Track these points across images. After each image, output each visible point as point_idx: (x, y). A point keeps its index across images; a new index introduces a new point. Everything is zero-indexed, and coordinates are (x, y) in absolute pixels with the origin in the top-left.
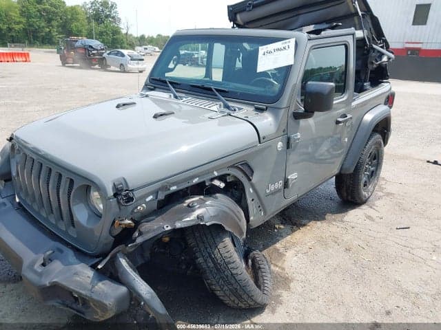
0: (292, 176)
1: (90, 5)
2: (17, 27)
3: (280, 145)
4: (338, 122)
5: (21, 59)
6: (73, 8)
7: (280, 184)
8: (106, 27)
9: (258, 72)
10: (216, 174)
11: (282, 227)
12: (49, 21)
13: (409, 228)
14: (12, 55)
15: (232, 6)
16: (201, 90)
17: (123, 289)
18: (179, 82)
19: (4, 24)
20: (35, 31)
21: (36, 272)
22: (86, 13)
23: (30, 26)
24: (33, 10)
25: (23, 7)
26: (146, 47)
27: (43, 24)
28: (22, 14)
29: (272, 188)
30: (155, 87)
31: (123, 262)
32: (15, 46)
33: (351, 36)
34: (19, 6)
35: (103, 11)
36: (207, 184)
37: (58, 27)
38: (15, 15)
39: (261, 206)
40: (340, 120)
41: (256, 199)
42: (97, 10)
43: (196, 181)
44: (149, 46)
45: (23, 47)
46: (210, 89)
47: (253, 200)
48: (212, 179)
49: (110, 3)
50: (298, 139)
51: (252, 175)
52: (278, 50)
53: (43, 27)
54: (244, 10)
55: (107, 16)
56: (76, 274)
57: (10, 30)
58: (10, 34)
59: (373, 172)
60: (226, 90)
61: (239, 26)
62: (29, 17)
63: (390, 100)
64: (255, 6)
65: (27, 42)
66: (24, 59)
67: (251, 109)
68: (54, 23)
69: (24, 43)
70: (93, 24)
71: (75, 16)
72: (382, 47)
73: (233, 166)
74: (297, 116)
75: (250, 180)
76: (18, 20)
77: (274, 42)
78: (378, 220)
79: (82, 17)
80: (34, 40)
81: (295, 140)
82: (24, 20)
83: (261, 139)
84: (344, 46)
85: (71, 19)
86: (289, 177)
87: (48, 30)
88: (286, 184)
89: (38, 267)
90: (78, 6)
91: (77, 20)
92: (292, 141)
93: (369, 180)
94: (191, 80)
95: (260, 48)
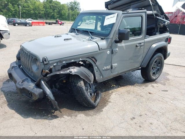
0: (115, 65)
1: (69, 4)
2: (42, 12)
3: (108, 52)
4: (137, 46)
5: (42, 24)
6: (63, 5)
7: (109, 67)
8: (75, 12)
9: (104, 25)
10: (81, 59)
11: (114, 86)
12: (54, 10)
13: (167, 91)
14: (39, 23)
15: (107, 2)
16: (86, 32)
17: (42, 90)
18: (79, 29)
19: (37, 11)
20: (49, 14)
21: (19, 85)
22: (68, 7)
23: (47, 12)
24: (48, 6)
25: (45, 4)
26: (90, 20)
27: (51, 11)
28: (44, 7)
29: (105, 68)
30: (72, 32)
31: (43, 82)
32: (41, 20)
33: (145, 13)
34: (43, 4)
35: (74, 6)
36: (77, 62)
37: (57, 12)
38: (41, 7)
39: (101, 74)
40: (138, 45)
41: (98, 71)
42: (72, 6)
43: (73, 61)
44: (92, 20)
45: (43, 20)
46: (88, 32)
47: (97, 71)
48: (79, 61)
49: (77, 3)
50: (117, 51)
51: (96, 62)
52: (112, 17)
53: (51, 12)
54: (110, 4)
55: (76, 8)
56: (29, 85)
57: (39, 13)
58: (39, 15)
59: (158, 69)
60: (93, 32)
61: (109, 10)
62: (46, 8)
63: (168, 40)
64: (114, 2)
65: (45, 18)
66: (43, 25)
67: (100, 39)
68: (56, 11)
69: (44, 18)
70: (70, 11)
71: (63, 8)
72: (163, 18)
73: (88, 58)
74: (116, 42)
75: (95, 64)
76: (42, 9)
77: (111, 15)
78: (155, 87)
79: (66, 8)
80: (48, 17)
81: (115, 51)
82: (44, 10)
83: (100, 49)
84: (141, 17)
85: (62, 9)
86: (113, 65)
87: (53, 13)
88: (112, 67)
89: (20, 83)
90: (65, 4)
91: (64, 9)
92: (113, 51)
93: (157, 72)
94: (84, 29)
95: (106, 17)
